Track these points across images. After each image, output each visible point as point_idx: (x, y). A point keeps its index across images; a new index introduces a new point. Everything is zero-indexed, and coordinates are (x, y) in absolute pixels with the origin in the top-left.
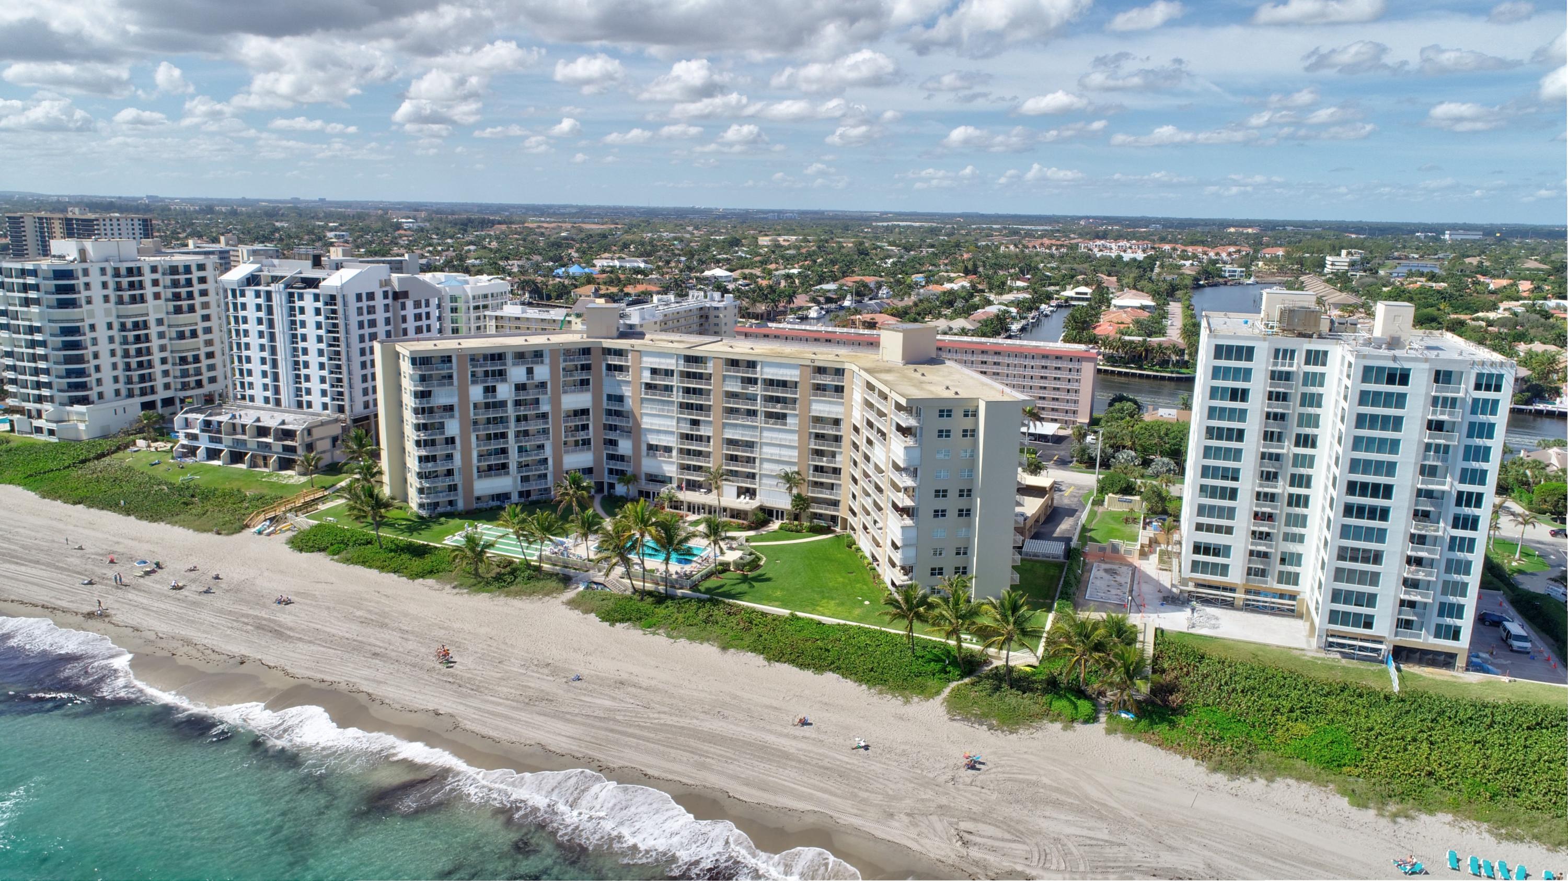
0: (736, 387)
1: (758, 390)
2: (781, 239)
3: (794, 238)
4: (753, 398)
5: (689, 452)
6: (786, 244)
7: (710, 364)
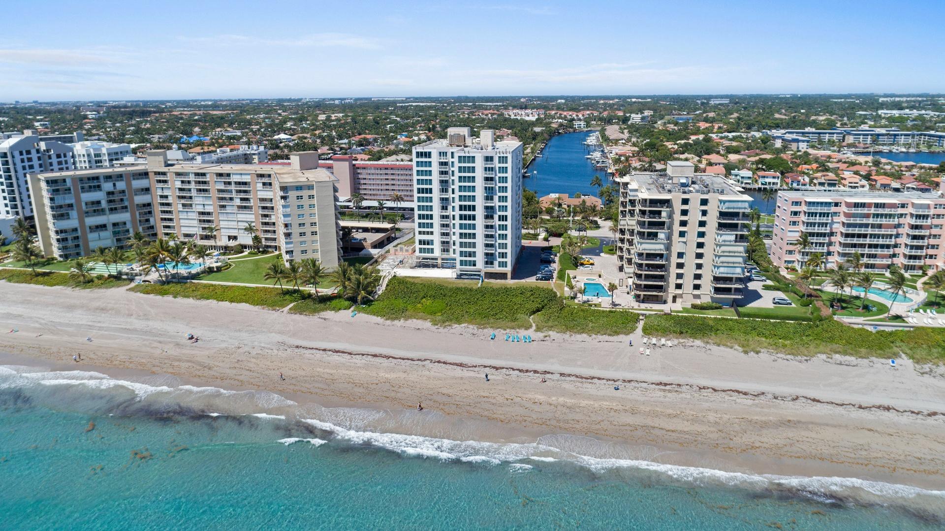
0: (222, 187)
1: (233, 187)
2: (333, 115)
3: (341, 115)
4: (231, 191)
5: (204, 221)
7: (208, 176)
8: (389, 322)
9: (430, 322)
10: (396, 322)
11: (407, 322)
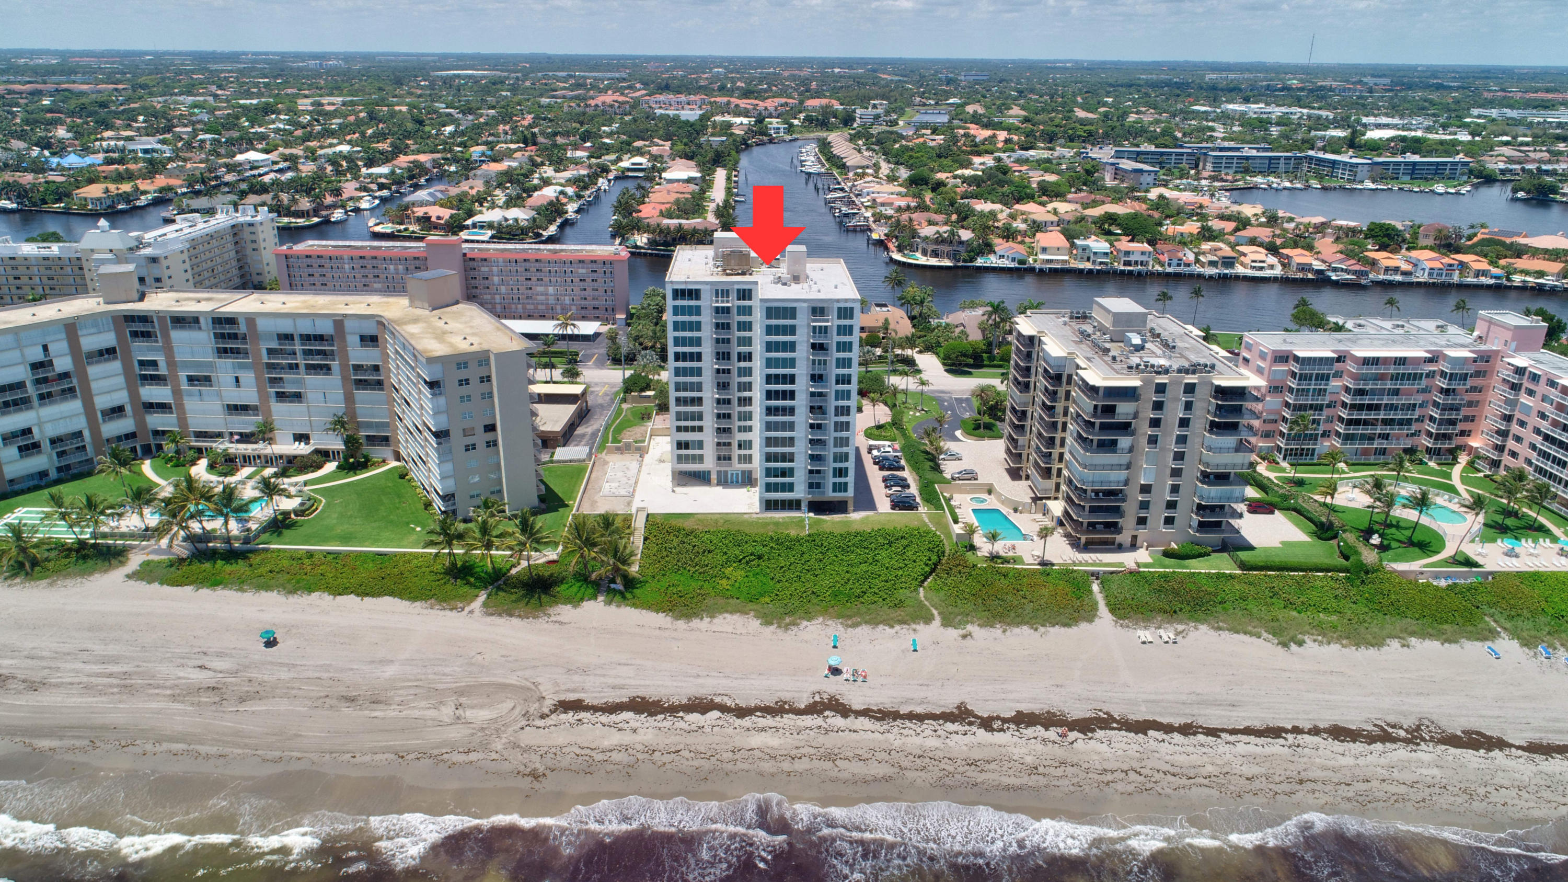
0: (273, 344)
1: (296, 345)
2: (325, 100)
3: (339, 99)
5: (235, 408)
6: (331, 108)
7: (243, 324)
8: (681, 624)
9: (757, 617)
10: (696, 623)
11: (715, 621)
